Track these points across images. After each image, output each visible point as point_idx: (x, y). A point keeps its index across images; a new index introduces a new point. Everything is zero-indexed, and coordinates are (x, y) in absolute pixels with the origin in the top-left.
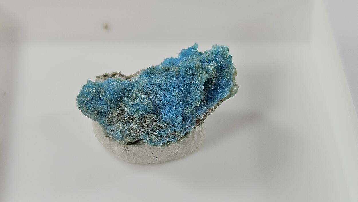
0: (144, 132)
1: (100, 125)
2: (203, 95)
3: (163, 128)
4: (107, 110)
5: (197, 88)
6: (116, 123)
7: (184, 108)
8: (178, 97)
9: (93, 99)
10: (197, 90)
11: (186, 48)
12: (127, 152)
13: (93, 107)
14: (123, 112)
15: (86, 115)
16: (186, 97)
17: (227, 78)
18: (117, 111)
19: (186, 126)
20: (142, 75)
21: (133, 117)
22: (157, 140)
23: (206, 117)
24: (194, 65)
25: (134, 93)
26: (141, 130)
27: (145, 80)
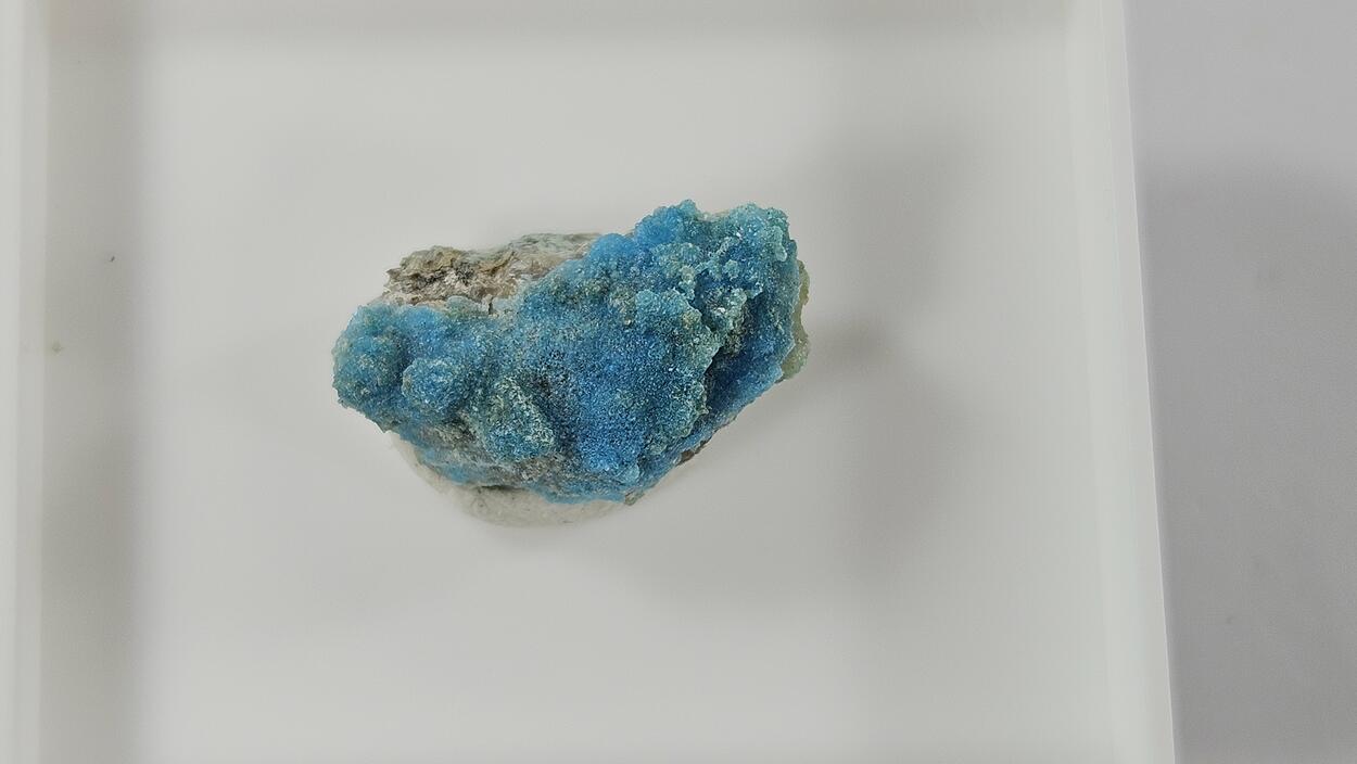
0: (530, 479)
2: (701, 407)
5: (685, 389)
6: (449, 449)
8: (629, 409)
9: (380, 394)
10: (684, 396)
12: (484, 509)
14: (468, 436)
16: (654, 409)
17: (776, 329)
18: (452, 432)
20: (526, 311)
24: (677, 314)
25: (500, 394)
27: (535, 330)
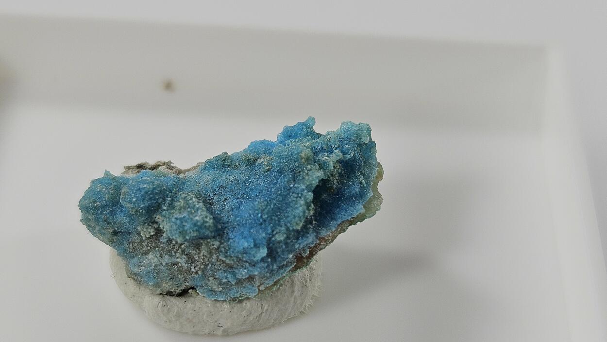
0: (197, 273)
1: (119, 255)
2: (309, 210)
3: (231, 267)
4: (131, 228)
5: (300, 195)
6: (146, 253)
7: (273, 231)
8: (263, 210)
9: (106, 206)
10: (299, 199)
11: (292, 124)
12: (165, 309)
13: (105, 221)
14: (159, 232)
15: (94, 234)
16: (279, 212)
17: (361, 183)
18: (149, 230)
19: (275, 267)
20: (205, 169)
21: (177, 243)
22: (221, 289)
23: (316, 253)
24: (298, 153)
25: (182, 198)
26: (191, 269)
27: (208, 176)
